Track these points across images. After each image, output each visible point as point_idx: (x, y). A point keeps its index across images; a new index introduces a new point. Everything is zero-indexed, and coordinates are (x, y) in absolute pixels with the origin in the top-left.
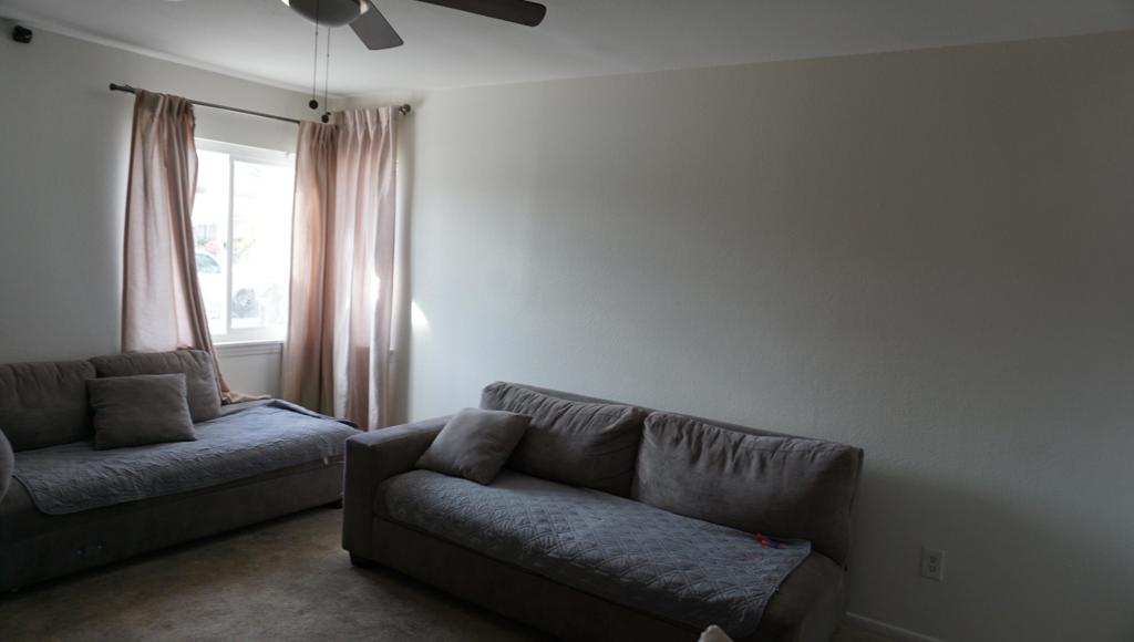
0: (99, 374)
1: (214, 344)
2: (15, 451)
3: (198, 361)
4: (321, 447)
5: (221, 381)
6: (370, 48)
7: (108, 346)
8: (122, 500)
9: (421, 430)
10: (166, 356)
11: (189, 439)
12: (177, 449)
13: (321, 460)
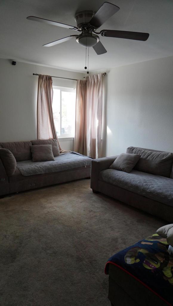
0: (33, 144)
1: (58, 138)
2: (17, 161)
3: (54, 141)
4: (85, 163)
5: (60, 147)
6: (98, 54)
7: (34, 138)
8: (39, 173)
9: (111, 159)
10: (47, 140)
11: (53, 160)
12: (51, 162)
13: (85, 166)
